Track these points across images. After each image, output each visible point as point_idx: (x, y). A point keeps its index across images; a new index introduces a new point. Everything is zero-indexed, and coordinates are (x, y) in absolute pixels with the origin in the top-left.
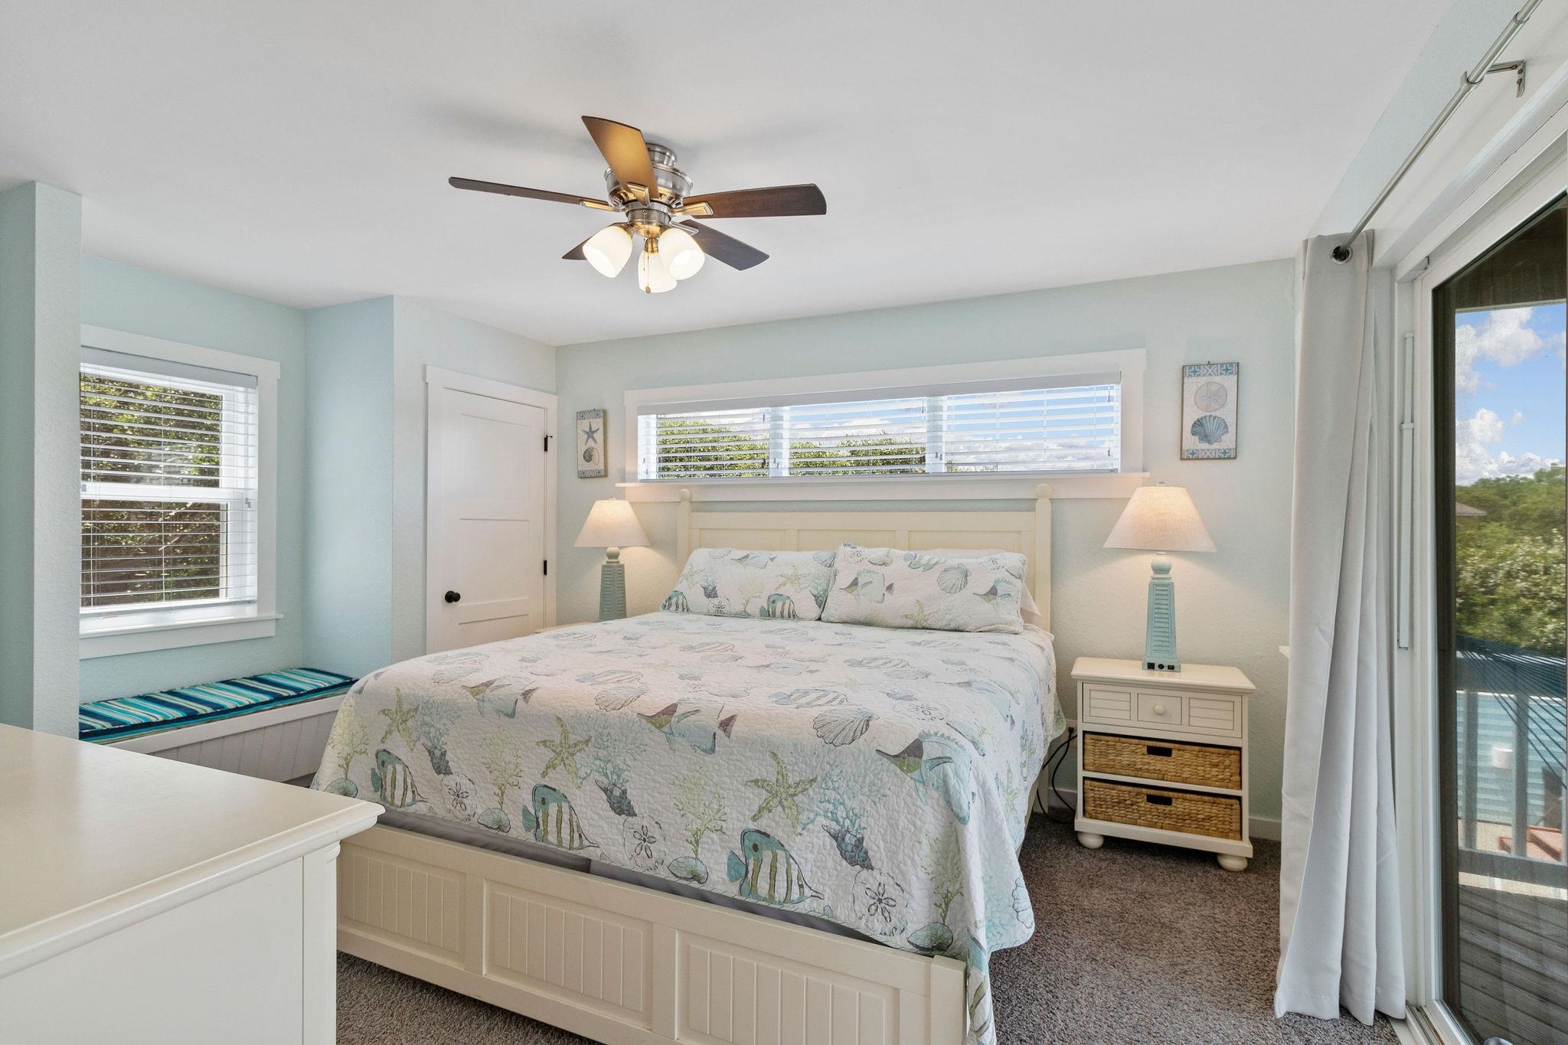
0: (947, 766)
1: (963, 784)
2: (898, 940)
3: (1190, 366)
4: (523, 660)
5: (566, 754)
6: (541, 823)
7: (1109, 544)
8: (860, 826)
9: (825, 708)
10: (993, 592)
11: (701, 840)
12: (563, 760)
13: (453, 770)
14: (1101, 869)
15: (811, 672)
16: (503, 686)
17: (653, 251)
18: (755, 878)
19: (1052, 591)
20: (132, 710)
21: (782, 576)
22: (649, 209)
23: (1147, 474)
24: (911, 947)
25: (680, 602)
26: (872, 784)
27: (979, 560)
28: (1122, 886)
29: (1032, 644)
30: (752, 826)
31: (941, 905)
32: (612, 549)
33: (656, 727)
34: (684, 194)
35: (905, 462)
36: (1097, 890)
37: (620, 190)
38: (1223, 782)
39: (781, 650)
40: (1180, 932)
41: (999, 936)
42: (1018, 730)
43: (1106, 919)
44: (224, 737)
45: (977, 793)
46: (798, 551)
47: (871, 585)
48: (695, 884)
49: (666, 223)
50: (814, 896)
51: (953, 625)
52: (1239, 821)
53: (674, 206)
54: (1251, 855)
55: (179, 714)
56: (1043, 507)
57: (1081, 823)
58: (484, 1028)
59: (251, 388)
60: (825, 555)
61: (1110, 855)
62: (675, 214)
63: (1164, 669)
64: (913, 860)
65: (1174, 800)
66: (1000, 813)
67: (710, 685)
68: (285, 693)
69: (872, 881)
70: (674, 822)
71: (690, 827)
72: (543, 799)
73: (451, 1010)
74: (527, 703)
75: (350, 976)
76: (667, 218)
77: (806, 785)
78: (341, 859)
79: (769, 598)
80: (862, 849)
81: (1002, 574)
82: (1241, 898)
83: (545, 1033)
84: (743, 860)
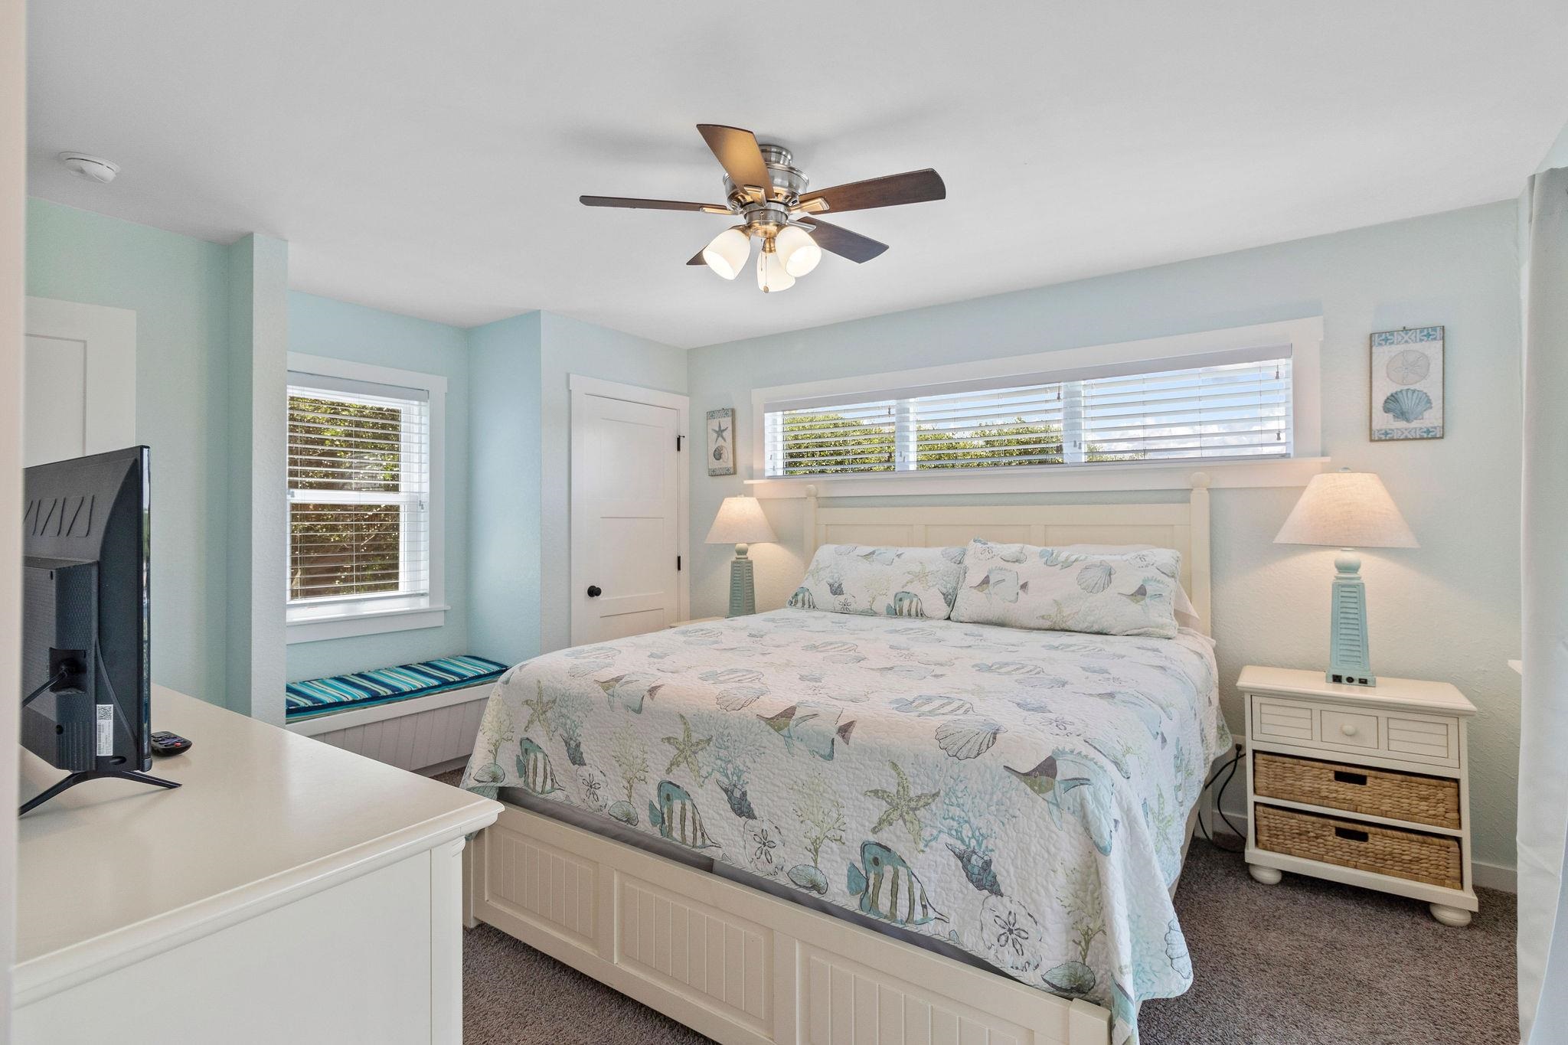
0: (1085, 788)
1: (1103, 809)
2: (1030, 976)
3: (1380, 334)
4: (652, 656)
5: (689, 753)
6: (666, 819)
7: (1281, 538)
8: (987, 847)
9: (949, 717)
10: (1141, 592)
11: (820, 849)
12: (686, 758)
13: (586, 761)
14: (1278, 909)
15: (935, 676)
16: (631, 682)
17: (771, 251)
18: (876, 894)
19: (1212, 589)
20: (329, 690)
21: (908, 573)
22: (766, 210)
23: (1328, 459)
24: (1047, 985)
25: (806, 599)
26: (1000, 803)
27: (1124, 558)
28: (1306, 932)
29: (1189, 651)
30: (872, 838)
31: (1080, 942)
32: (742, 546)
33: (775, 730)
34: (800, 192)
35: (1043, 451)
36: (1274, 934)
37: (737, 193)
38: (1434, 819)
39: (906, 652)
40: (1382, 994)
41: (1150, 983)
42: (1171, 749)
43: (1285, 968)
44: (401, 717)
45: (1120, 820)
46: (926, 547)
47: (1004, 583)
48: (814, 894)
49: (783, 222)
50: (939, 919)
51: (1096, 628)
52: (1459, 867)
53: (790, 204)
54: (1476, 909)
55: (365, 695)
56: (1200, 500)
57: (1253, 854)
58: (615, 1016)
59: (424, 401)
60: (955, 551)
61: (1289, 893)
62: (792, 212)
63: (1354, 683)
64: (1046, 889)
65: (1370, 836)
66: (1148, 845)
67: (829, 688)
68: (451, 678)
69: (1001, 908)
70: (793, 828)
71: (809, 834)
72: (668, 795)
73: (586, 994)
74: (652, 699)
75: (498, 950)
76: (784, 217)
77: (928, 799)
78: (466, 853)
79: (896, 596)
80: (990, 872)
81: (1152, 572)
82: (1463, 959)
83: (672, 1028)
84: (863, 873)
